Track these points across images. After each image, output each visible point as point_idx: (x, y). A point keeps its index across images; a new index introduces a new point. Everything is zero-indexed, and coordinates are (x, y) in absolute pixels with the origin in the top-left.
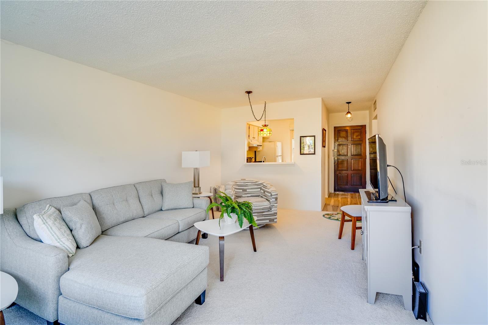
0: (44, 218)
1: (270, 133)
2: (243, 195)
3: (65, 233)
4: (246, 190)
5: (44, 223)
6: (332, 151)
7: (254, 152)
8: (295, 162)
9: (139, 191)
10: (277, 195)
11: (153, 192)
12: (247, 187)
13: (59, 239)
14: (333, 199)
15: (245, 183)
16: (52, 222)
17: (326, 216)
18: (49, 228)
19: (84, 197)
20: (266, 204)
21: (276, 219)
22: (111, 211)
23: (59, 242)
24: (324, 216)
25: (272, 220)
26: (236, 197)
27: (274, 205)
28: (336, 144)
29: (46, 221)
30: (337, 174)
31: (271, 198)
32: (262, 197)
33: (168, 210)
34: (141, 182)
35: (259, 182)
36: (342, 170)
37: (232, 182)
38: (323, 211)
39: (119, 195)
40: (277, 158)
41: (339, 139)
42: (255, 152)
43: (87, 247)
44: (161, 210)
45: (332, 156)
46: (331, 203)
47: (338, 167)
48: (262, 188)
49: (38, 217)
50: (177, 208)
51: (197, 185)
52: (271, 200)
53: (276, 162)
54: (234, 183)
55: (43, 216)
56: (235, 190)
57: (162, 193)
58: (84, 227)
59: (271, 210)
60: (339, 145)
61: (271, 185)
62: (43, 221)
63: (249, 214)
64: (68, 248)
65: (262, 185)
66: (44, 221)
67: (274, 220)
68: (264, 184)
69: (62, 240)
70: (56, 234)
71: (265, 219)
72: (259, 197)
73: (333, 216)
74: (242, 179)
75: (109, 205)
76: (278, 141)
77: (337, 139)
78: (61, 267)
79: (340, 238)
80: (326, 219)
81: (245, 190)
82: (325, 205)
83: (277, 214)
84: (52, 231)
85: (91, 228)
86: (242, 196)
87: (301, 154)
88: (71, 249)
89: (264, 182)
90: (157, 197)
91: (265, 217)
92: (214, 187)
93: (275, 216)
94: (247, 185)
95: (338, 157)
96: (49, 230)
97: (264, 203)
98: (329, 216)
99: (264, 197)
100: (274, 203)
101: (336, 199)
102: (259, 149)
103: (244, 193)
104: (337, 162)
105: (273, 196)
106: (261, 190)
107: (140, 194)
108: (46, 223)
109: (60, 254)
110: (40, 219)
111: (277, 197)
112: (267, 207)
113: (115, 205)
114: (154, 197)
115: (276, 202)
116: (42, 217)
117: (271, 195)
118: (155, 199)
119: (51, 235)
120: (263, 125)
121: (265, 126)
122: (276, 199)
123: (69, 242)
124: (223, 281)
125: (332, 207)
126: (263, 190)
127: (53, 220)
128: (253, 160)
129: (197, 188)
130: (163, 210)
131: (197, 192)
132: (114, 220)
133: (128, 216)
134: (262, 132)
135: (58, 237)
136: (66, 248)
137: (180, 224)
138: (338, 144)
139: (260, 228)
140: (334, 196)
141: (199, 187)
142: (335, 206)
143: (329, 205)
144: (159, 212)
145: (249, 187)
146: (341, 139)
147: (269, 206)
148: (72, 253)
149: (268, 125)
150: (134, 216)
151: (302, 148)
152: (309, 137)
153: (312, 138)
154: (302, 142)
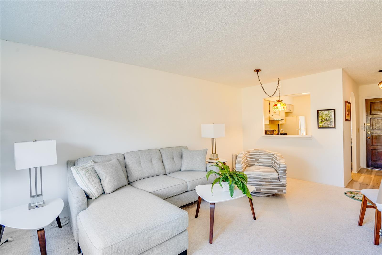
0: (78, 170)
1: (284, 108)
2: (256, 164)
3: (92, 181)
4: (259, 159)
5: (78, 174)
6: (364, 124)
7: (277, 126)
8: (312, 136)
9: (163, 155)
10: (286, 167)
11: (174, 156)
12: (259, 157)
13: (87, 185)
14: (364, 176)
15: (258, 153)
16: (83, 173)
17: (348, 194)
18: (81, 177)
19: (118, 156)
20: (274, 175)
21: (286, 190)
22: (137, 168)
23: (87, 188)
24: (346, 193)
25: (281, 190)
26: (248, 165)
27: (282, 177)
28: (369, 118)
29: (79, 172)
30: (370, 149)
31: (280, 170)
32: (273, 167)
33: (186, 171)
34: (165, 148)
35: (271, 152)
36: (377, 145)
37: (245, 151)
38: (346, 187)
39: (144, 157)
40: (300, 131)
41: (373, 112)
42: (279, 125)
43: (110, 193)
44: (181, 171)
45: (364, 130)
46: (359, 179)
47: (372, 142)
48: (273, 159)
49: (74, 169)
50: (193, 170)
51: (214, 152)
52: (279, 172)
53: (299, 135)
54: (246, 153)
55: (78, 168)
56: (248, 159)
57: (182, 157)
58: (108, 178)
59: (279, 180)
60: (373, 119)
61: (281, 157)
62: (76, 171)
63: (241, 185)
64: (92, 193)
65: (273, 157)
66: (78, 172)
67: (282, 190)
68: (275, 155)
69: (89, 186)
70: (85, 182)
71: (274, 188)
72: (270, 167)
73: (357, 195)
74: (255, 150)
75: (136, 164)
76: (300, 116)
77: (370, 112)
78: (81, 206)
79: (360, 224)
80: (348, 197)
81: (257, 159)
82: (351, 181)
83: (286, 185)
84: (82, 180)
85: (113, 180)
86: (254, 165)
87: (318, 128)
88: (94, 194)
89: (275, 154)
90: (177, 160)
91: (273, 186)
92: (235, 154)
93: (284, 187)
94: (260, 155)
95: (372, 131)
96: (81, 179)
97: (272, 173)
98: (352, 195)
99: (274, 167)
100: (282, 175)
101: (367, 175)
102: (281, 123)
103: (256, 162)
104: (370, 136)
105: (281, 168)
106: (272, 161)
107: (163, 157)
108: (79, 173)
109: (80, 197)
110: (75, 170)
111: (285, 169)
112: (275, 178)
113: (141, 164)
114: (175, 160)
115: (285, 174)
116: (76, 169)
117: (280, 167)
118: (175, 161)
119: (82, 182)
120: (277, 101)
121: (279, 101)
122: (285, 171)
123: (94, 189)
124: (212, 243)
125: (359, 184)
126: (274, 161)
127: (84, 172)
128: (277, 132)
129: (214, 155)
130: (182, 170)
131: (214, 158)
132: (139, 175)
133: (151, 173)
134: (275, 107)
135: (86, 184)
136: (91, 192)
137: (188, 185)
138: (371, 117)
139: (268, 196)
140: (365, 172)
141: (216, 154)
142: (363, 184)
143: (356, 181)
144: (179, 172)
145: (261, 157)
146: (375, 112)
147: (278, 177)
148: (95, 196)
149: (282, 101)
150: (156, 174)
151: (320, 122)
152: (328, 111)
153: (331, 111)
154: (320, 115)
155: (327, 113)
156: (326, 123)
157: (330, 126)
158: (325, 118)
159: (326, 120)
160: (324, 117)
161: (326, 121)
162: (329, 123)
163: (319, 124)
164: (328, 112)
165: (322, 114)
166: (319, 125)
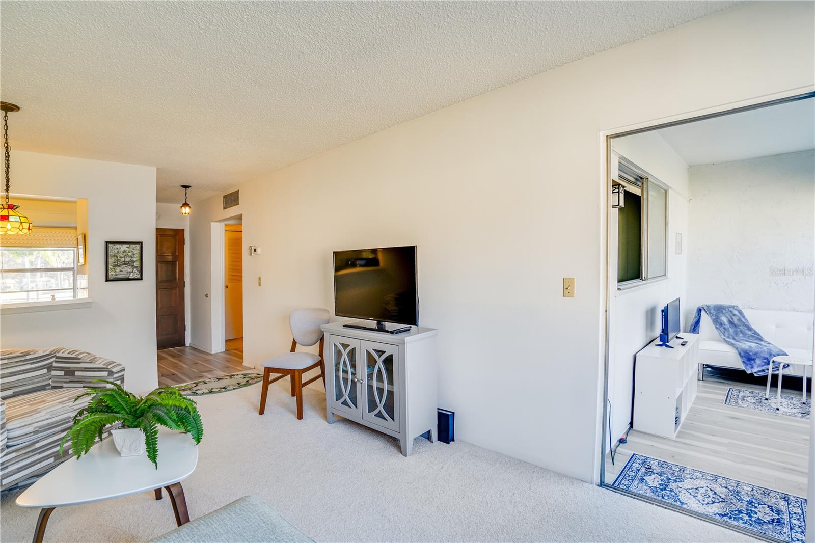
10: (124, 370)
48: (56, 364)
65: (54, 359)
68: (59, 355)
87: (107, 280)
89: (61, 350)
105: (115, 376)
106: (49, 371)
111: (123, 375)
117: (111, 374)
126: (62, 369)
151: (111, 267)
152: (128, 245)
153: (134, 246)
154: (111, 253)
155: (127, 249)
156: (123, 270)
157: (131, 275)
158: (123, 260)
159: (125, 264)
160: (120, 257)
161: (124, 266)
162: (129, 270)
163: (109, 272)
164: (129, 247)
165: (116, 251)
166: (110, 274)
